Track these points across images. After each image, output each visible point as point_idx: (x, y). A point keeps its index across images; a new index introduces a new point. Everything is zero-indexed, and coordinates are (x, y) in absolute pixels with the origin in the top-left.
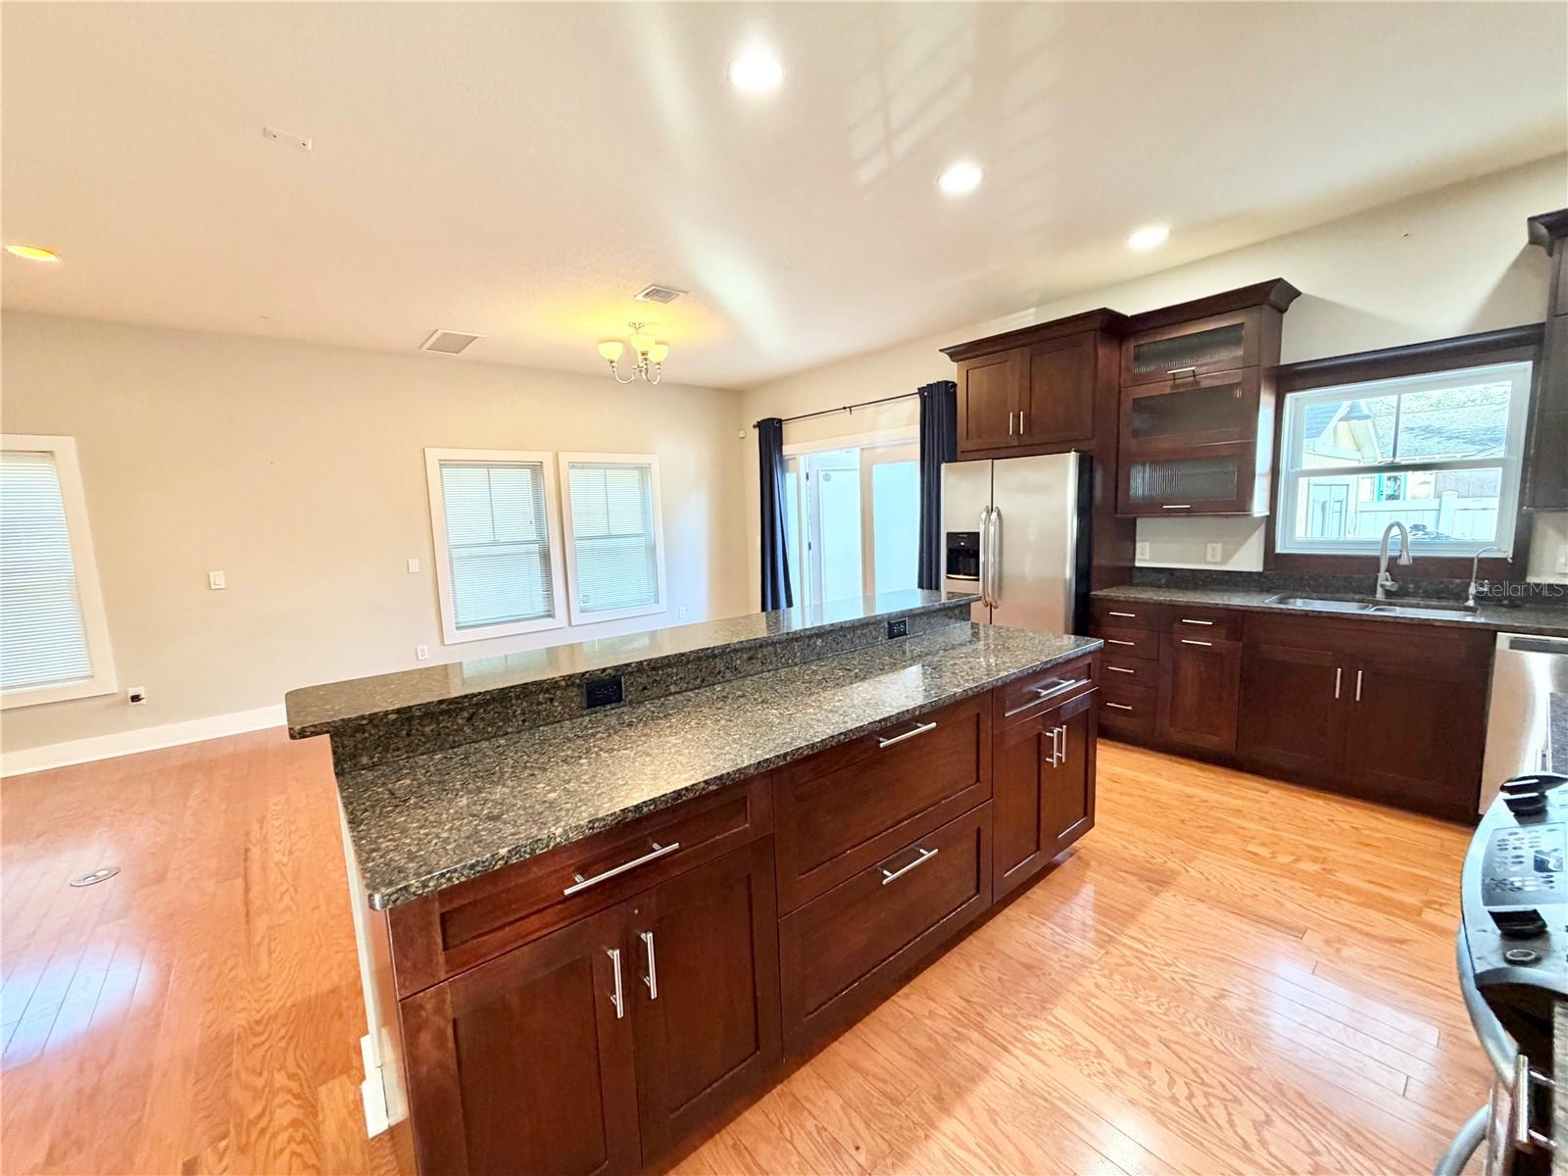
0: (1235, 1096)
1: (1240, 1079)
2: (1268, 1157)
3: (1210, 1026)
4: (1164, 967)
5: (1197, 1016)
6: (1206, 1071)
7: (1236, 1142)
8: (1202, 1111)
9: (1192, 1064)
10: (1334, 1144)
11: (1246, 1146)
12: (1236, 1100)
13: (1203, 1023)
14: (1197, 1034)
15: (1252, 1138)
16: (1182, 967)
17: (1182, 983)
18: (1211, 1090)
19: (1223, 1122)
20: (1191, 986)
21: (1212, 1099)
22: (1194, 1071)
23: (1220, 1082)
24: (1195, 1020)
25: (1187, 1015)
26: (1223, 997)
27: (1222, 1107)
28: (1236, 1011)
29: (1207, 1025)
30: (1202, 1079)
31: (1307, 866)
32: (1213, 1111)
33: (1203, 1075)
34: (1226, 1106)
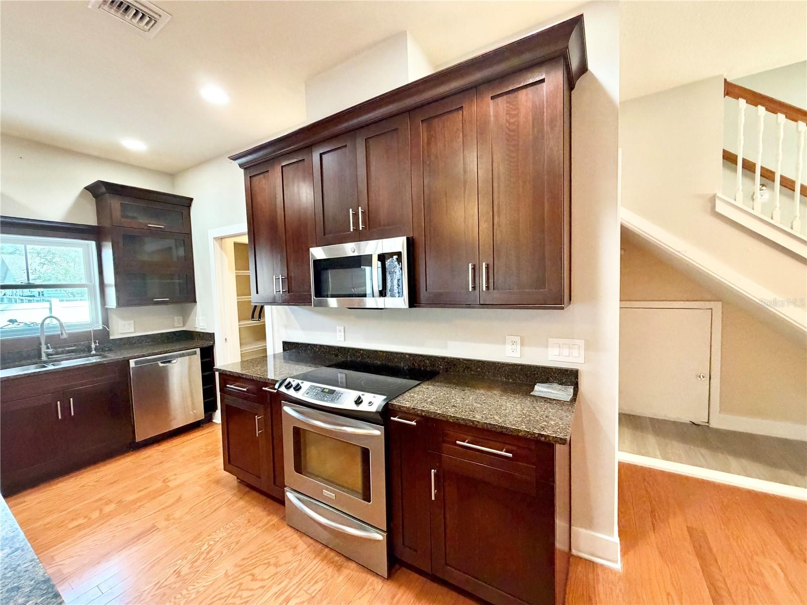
0: (239, 584)
1: (230, 580)
2: (269, 581)
3: (195, 584)
4: (142, 598)
5: (187, 589)
6: (221, 593)
7: (261, 591)
8: (243, 601)
9: (215, 599)
10: (266, 556)
11: (263, 587)
12: (241, 584)
13: (192, 587)
14: (198, 592)
15: (260, 584)
16: (147, 588)
17: (159, 591)
18: (232, 595)
19: (251, 593)
20: (163, 587)
21: (237, 595)
22: (220, 599)
23: (229, 589)
24: (189, 591)
25: (183, 594)
26: (179, 573)
27: (242, 592)
28: (190, 570)
29: (194, 585)
30: (226, 596)
31: (107, 509)
32: (244, 596)
33: (223, 595)
34: (242, 590)
